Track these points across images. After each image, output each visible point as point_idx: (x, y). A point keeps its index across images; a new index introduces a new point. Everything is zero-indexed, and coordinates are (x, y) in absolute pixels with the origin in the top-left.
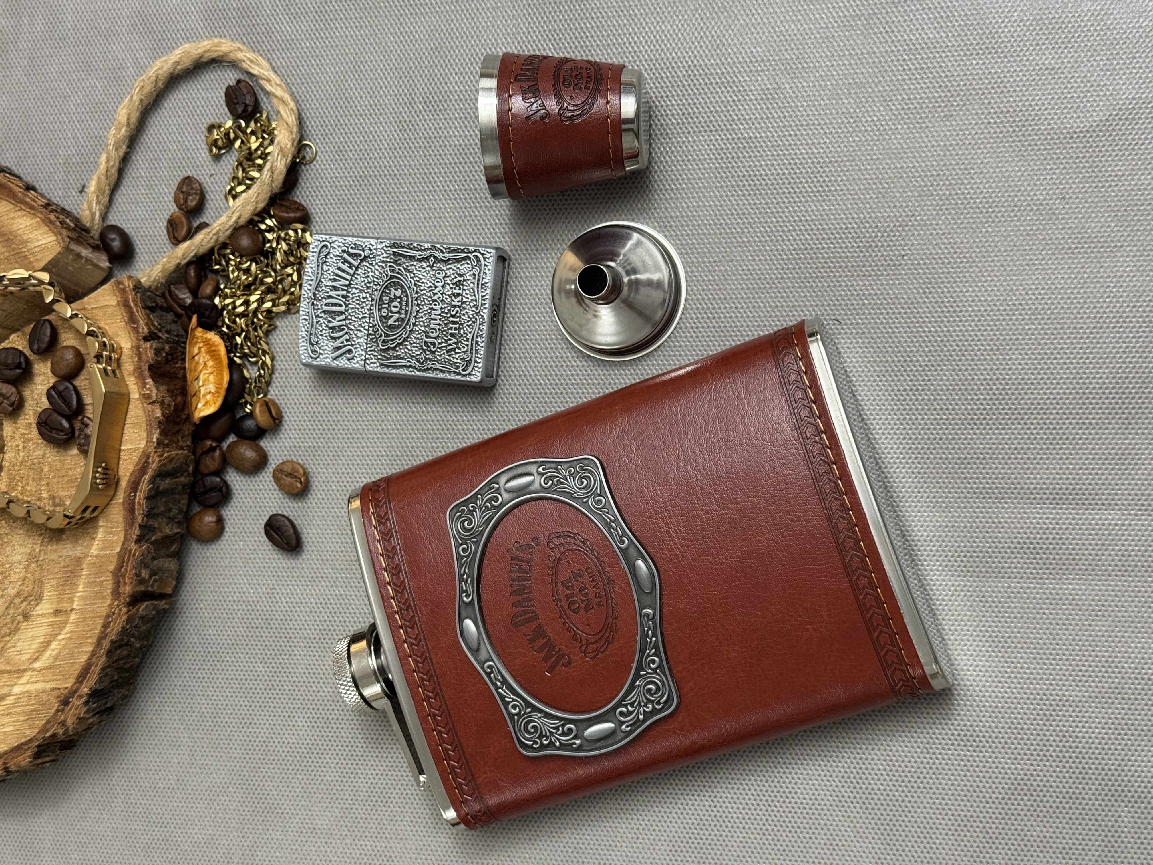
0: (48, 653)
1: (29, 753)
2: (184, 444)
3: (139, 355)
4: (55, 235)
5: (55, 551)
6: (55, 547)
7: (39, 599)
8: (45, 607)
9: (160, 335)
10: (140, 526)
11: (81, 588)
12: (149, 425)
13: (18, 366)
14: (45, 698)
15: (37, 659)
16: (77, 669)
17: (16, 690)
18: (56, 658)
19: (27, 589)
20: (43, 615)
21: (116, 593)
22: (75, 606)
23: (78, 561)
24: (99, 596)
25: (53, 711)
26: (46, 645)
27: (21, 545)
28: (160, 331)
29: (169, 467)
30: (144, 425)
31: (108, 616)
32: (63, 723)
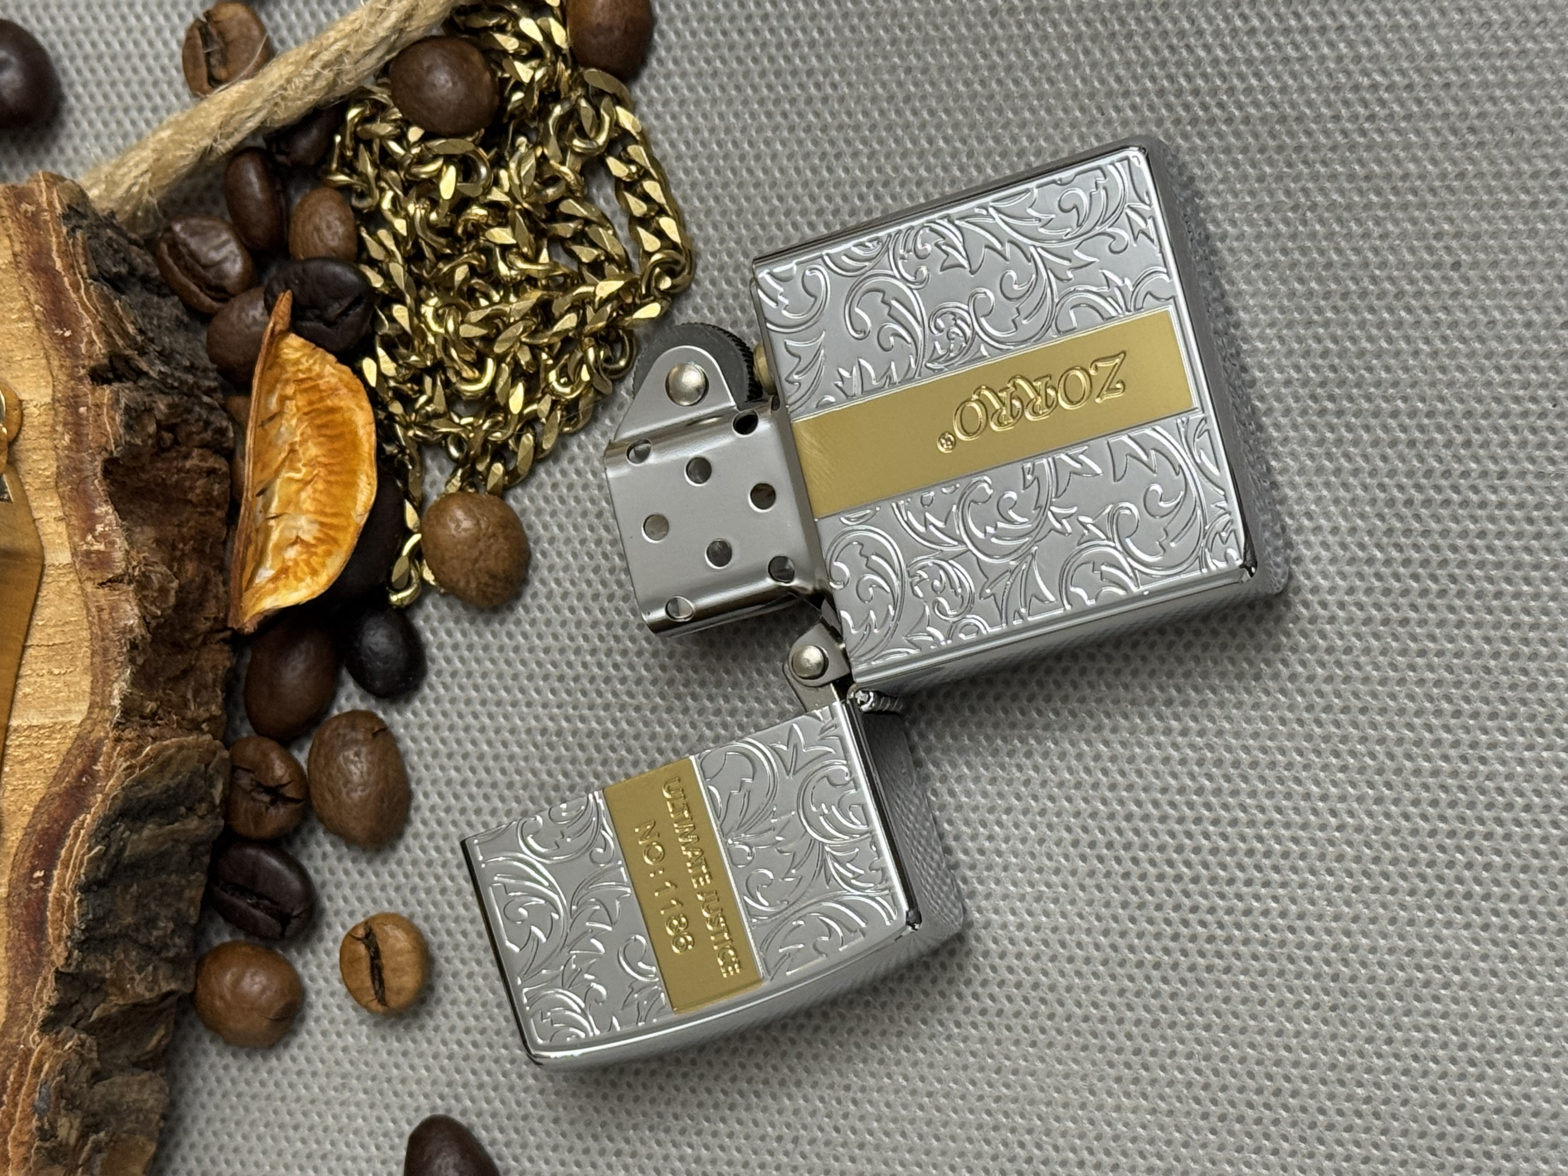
2: (203, 714)
3: (76, 426)
9: (144, 366)
10: (59, 976)
12: (101, 652)
28: (142, 352)
29: (156, 787)
30: (84, 651)
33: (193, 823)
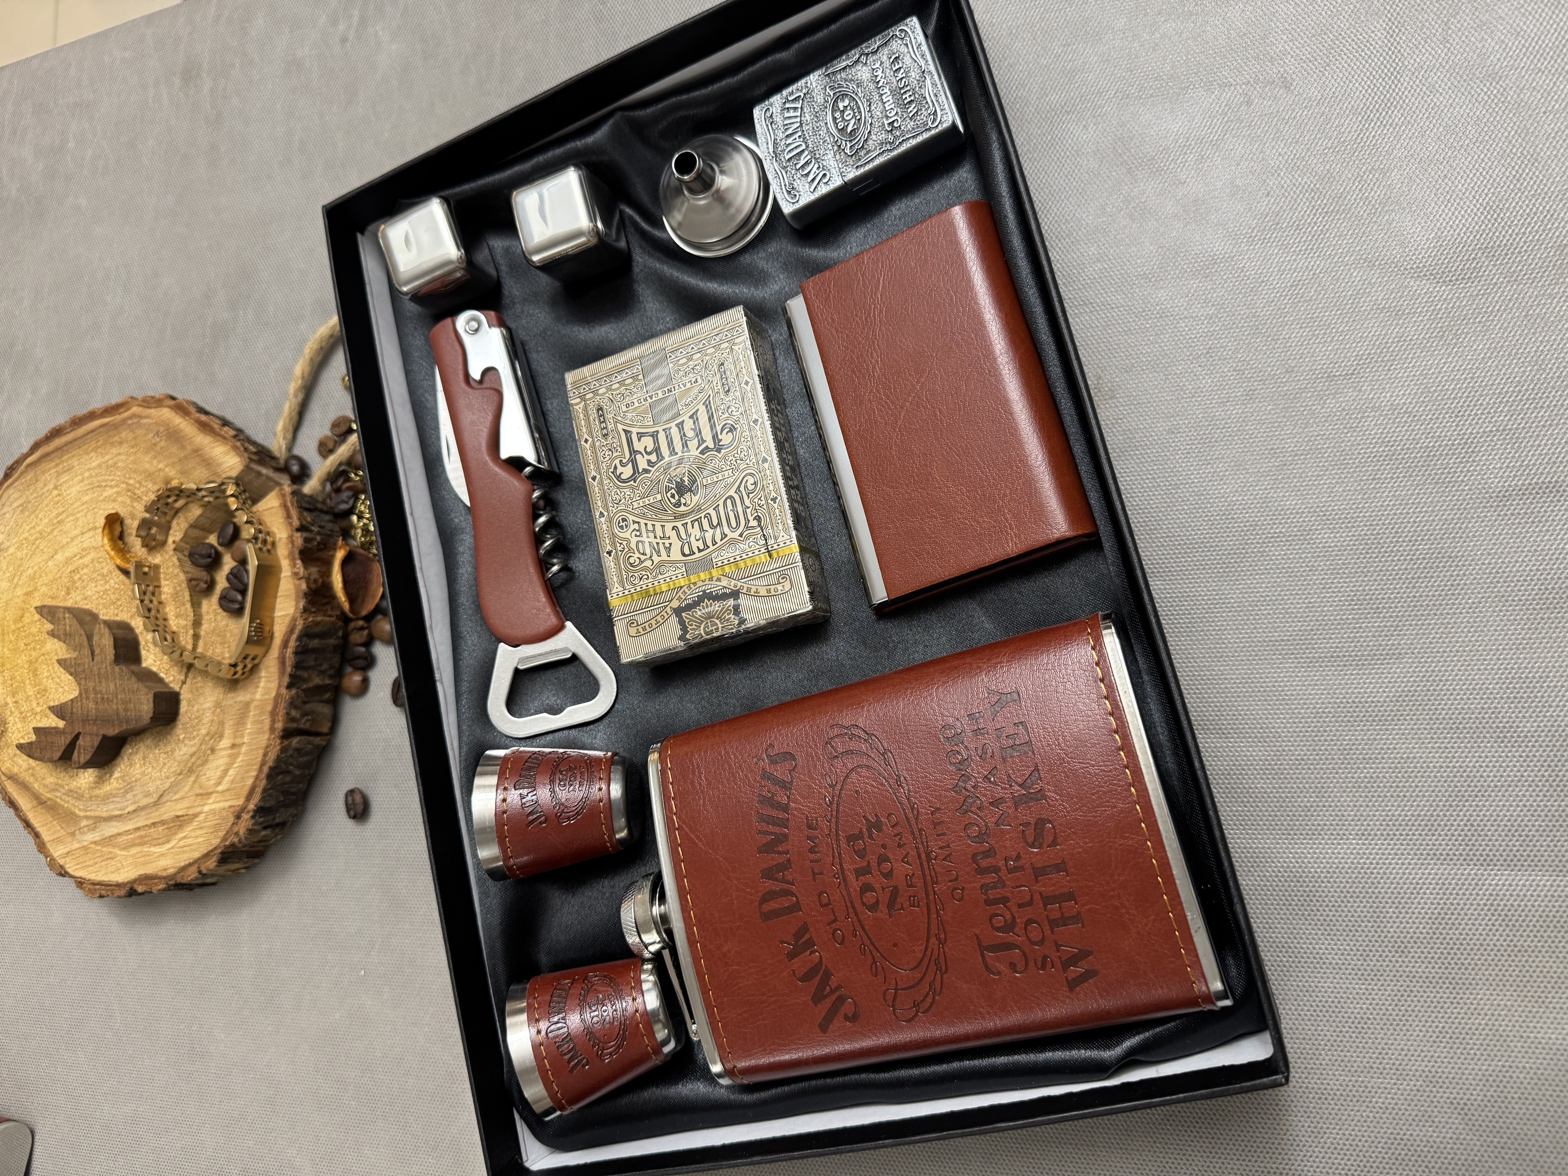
0: (227, 779)
1: (215, 858)
3: (292, 542)
4: (240, 456)
5: (233, 698)
6: (233, 695)
7: (221, 736)
8: (225, 743)
9: (313, 528)
10: (291, 676)
11: (249, 726)
12: (297, 596)
13: (209, 556)
14: (224, 813)
15: (219, 784)
16: (245, 791)
17: (206, 808)
18: (232, 782)
19: (213, 729)
20: (224, 749)
21: (272, 729)
22: (245, 741)
23: (247, 704)
24: (260, 732)
25: (230, 824)
26: (225, 772)
27: (210, 695)
28: (312, 525)
29: (317, 630)
30: (293, 595)
31: (267, 747)
32: (237, 834)
33: (332, 641)
